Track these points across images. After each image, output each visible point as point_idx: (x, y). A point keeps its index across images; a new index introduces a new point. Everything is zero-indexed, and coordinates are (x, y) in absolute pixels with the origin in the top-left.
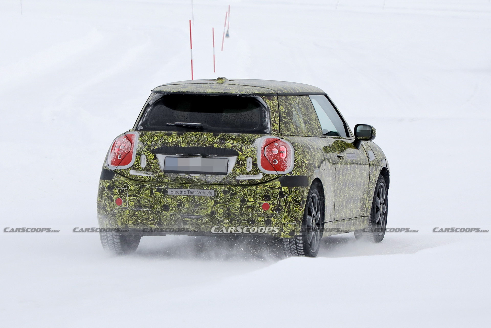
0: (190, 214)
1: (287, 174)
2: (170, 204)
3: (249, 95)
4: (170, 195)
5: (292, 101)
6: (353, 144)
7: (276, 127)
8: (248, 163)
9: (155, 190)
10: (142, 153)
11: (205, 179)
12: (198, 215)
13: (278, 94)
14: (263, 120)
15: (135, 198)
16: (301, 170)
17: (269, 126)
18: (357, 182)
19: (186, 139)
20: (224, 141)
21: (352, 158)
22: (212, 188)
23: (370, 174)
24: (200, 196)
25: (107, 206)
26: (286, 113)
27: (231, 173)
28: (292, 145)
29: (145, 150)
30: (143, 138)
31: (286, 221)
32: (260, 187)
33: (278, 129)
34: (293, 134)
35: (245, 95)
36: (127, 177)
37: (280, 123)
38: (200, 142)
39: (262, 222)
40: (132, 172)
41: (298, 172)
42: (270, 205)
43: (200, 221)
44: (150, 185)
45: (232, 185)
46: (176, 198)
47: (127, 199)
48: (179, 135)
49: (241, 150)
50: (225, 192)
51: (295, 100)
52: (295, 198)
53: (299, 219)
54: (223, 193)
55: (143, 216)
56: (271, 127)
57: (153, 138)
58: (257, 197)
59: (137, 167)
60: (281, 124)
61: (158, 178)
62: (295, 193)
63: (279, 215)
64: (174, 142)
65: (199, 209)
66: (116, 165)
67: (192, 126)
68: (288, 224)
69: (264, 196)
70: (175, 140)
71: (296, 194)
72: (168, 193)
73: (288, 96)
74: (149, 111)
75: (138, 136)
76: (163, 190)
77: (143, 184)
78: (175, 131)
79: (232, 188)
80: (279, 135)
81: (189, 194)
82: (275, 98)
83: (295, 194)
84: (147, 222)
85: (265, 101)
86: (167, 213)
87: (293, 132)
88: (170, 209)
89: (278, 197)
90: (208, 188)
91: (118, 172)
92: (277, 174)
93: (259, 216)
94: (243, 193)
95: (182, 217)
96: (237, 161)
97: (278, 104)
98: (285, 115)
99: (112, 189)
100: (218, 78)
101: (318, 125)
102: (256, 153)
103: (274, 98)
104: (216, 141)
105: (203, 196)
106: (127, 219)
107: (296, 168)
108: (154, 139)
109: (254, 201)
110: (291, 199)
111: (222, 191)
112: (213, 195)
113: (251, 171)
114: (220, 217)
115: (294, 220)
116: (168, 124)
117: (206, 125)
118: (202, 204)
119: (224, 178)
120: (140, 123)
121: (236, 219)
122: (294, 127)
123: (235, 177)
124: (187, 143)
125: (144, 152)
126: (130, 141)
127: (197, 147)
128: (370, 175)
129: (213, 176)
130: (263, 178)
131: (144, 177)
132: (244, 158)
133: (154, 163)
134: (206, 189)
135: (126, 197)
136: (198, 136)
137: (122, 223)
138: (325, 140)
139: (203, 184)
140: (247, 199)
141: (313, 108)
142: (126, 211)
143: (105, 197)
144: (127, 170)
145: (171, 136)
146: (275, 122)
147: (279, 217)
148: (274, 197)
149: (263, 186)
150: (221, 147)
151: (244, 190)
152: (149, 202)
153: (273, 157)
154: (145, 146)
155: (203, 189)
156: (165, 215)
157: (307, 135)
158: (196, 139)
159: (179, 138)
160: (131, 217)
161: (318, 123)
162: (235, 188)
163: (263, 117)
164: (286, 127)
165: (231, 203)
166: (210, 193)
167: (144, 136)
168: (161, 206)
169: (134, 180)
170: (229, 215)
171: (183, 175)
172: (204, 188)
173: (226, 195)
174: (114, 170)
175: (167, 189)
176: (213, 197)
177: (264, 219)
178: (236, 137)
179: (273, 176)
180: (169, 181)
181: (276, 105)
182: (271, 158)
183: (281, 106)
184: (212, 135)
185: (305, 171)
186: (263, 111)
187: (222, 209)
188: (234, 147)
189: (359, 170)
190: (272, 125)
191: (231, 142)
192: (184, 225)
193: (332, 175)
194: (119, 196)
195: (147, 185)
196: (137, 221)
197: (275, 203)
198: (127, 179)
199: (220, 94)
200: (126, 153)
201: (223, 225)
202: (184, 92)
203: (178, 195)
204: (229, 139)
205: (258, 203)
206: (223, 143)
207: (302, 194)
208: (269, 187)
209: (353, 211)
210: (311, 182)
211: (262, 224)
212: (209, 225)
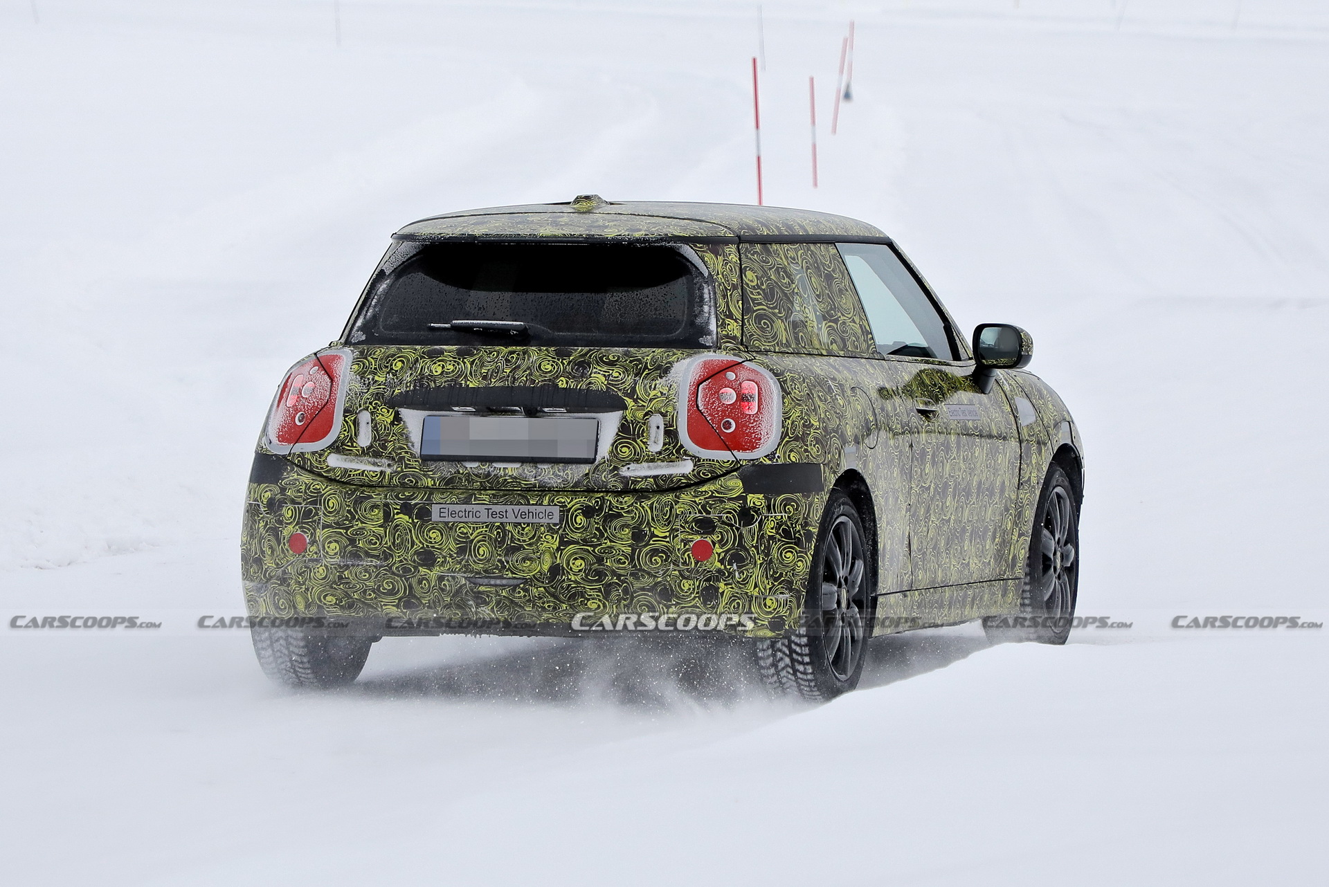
0: (494, 573)
1: (761, 460)
2: (437, 548)
3: (654, 242)
4: (437, 523)
5: (783, 257)
6: (970, 380)
7: (734, 328)
8: (653, 430)
9: (396, 509)
10: (360, 406)
11: (535, 477)
12: (514, 576)
13: (739, 237)
14: (697, 310)
15: (341, 533)
16: (801, 447)
17: (713, 326)
18: (980, 483)
19: (482, 366)
20: (584, 368)
21: (965, 418)
22: (553, 501)
23: (1021, 460)
24: (520, 524)
25: (267, 556)
26: (763, 290)
27: (606, 459)
28: (775, 379)
29: (368, 399)
30: (364, 364)
31: (760, 589)
32: (686, 497)
33: (739, 335)
34: (783, 349)
35: (645, 241)
36: (320, 475)
37: (745, 317)
38: (519, 373)
39: (691, 593)
40: (334, 461)
41: (792, 454)
42: (714, 547)
43: (522, 593)
44: (383, 496)
45: (607, 492)
46: (454, 530)
47: (321, 534)
48: (461, 354)
49: (632, 394)
50: (588, 512)
51: (791, 254)
52: (783, 527)
53: (796, 584)
54: (584, 516)
55: (365, 582)
56: (719, 330)
57: (391, 365)
58: (679, 524)
59: (349, 446)
60: (746, 321)
61: (405, 476)
62: (786, 513)
63: (739, 573)
64: (447, 373)
65: (517, 562)
66: (289, 441)
67: (499, 329)
68: (765, 599)
69: (696, 521)
70: (451, 368)
71: (787, 516)
72: (431, 516)
73: (770, 244)
74: (384, 290)
75: (351, 360)
76: (419, 509)
77: (362, 493)
78: (452, 345)
79: (608, 500)
80: (740, 350)
81: (491, 520)
82: (733, 248)
83: (783, 514)
84: (376, 598)
85: (702, 259)
86: (429, 572)
87: (784, 341)
88: (439, 562)
89: (735, 522)
90: (542, 501)
91: (296, 462)
92: (735, 460)
93: (684, 578)
94: (639, 513)
95: (471, 582)
96: (623, 425)
97: (741, 264)
98: (760, 296)
99: (280, 507)
100: (577, 198)
101: (861, 326)
102: (674, 401)
103: (727, 250)
104: (564, 369)
105: (528, 525)
106: (321, 592)
107: (788, 442)
108: (394, 368)
109: (670, 535)
110: (772, 529)
111: (579, 509)
112: (556, 519)
113: (660, 453)
114: (575, 582)
115: (782, 587)
116: (432, 325)
117: (538, 327)
118: (527, 545)
119: (587, 472)
120: (359, 323)
121: (620, 586)
122: (785, 329)
123: (616, 468)
124: (485, 378)
125: (366, 403)
126: (328, 375)
127: (511, 389)
128: (1020, 465)
129: (556, 466)
130: (695, 472)
131: (366, 472)
132: (640, 414)
133: (394, 434)
134: (536, 504)
135: (318, 530)
136: (515, 356)
137: (306, 603)
139: (530, 489)
140: (650, 530)
141: (847, 277)
142: (318, 568)
143: (261, 530)
144: (321, 455)
145: (440, 358)
146: (730, 316)
147: (741, 578)
148: (723, 523)
149: (694, 492)
150: (577, 386)
151: (640, 504)
152: (380, 544)
153: (723, 411)
154: (368, 386)
155: (529, 504)
156: (423, 579)
157: (824, 353)
158: (506, 365)
159: (462, 364)
160: (332, 584)
161: (861, 319)
162: (618, 501)
163: (695, 301)
164: (762, 329)
165: (606, 541)
166: (548, 515)
167: (366, 359)
168: (414, 554)
169: (338, 481)
170: (600, 575)
171: (475, 465)
172: (531, 502)
173: (592, 520)
174: (284, 456)
175: (428, 504)
176: (555, 525)
177: (698, 587)
178: (619, 357)
179: (722, 466)
180: (435, 484)
181: (734, 268)
182: (716, 414)
183: (749, 270)
184: (552, 354)
185: (814, 450)
186: (696, 284)
187: (582, 558)
188: (612, 385)
189: (985, 451)
190: (722, 324)
191: (604, 371)
192: (478, 606)
193: (901, 464)
194: (297, 527)
195: (374, 496)
196: (347, 595)
197: (727, 540)
198: (319, 479)
199: (575, 239)
200: (317, 407)
201: (586, 604)
202: (477, 235)
203: (460, 522)
204: (598, 365)
205: (681, 542)
206: (582, 376)
207: (804, 514)
208: (710, 497)
209: (972, 566)
210: (833, 481)
211: (694, 599)
212: (546, 605)
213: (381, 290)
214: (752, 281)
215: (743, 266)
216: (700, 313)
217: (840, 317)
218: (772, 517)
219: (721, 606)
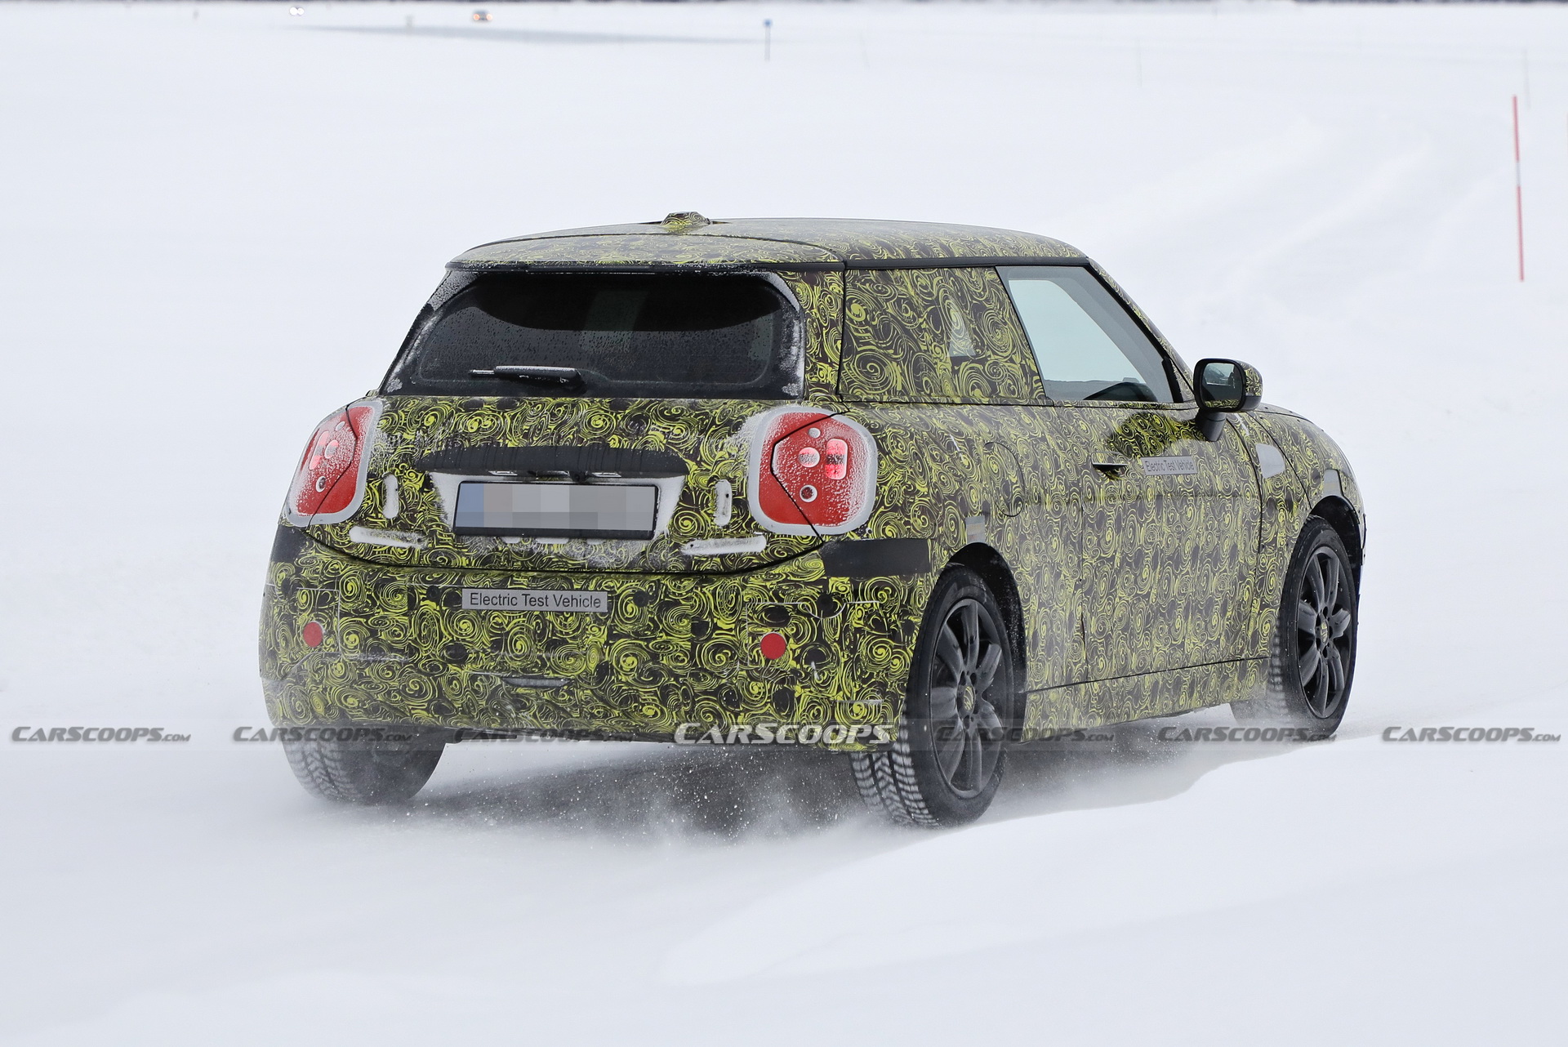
0: (533, 672)
1: (848, 535)
2: (468, 642)
3: (733, 270)
4: (468, 611)
5: (909, 286)
6: (1191, 426)
7: (827, 374)
8: (721, 500)
9: (422, 594)
11: (584, 556)
12: (556, 675)
13: (845, 262)
14: (783, 352)
15: (360, 623)
16: (901, 519)
17: (800, 372)
18: (1196, 550)
19: (524, 420)
20: (641, 424)
21: (1172, 472)
22: (601, 586)
23: (1261, 519)
24: (562, 613)
25: (281, 649)
26: (874, 327)
27: (665, 534)
28: (871, 435)
29: (395, 461)
30: (393, 419)
31: (844, 693)
32: (755, 581)
33: (833, 382)
34: (894, 399)
35: (722, 269)
36: (341, 552)
37: (844, 360)
38: (566, 429)
39: (762, 698)
40: (358, 535)
41: (888, 528)
42: (788, 641)
43: (567, 697)
44: (407, 578)
45: (667, 574)
46: (487, 620)
47: (339, 623)
48: (502, 407)
49: (695, 455)
50: (640, 598)
51: (923, 281)
52: (874, 617)
53: (891, 686)
54: (636, 604)
55: (389, 682)
56: (808, 376)
57: (423, 420)
58: (745, 614)
59: (373, 517)
60: (845, 364)
61: (437, 554)
62: (877, 599)
63: (819, 674)
64: (484, 430)
65: (559, 658)
66: (309, 512)
67: (547, 377)
68: (851, 705)
69: (767, 610)
70: (489, 423)
71: (878, 603)
72: (461, 603)
73: (892, 270)
74: (429, 327)
75: (380, 414)
76: (448, 594)
77: (385, 574)
78: (494, 396)
79: (664, 585)
80: (832, 400)
81: (529, 608)
82: (837, 276)
83: (874, 602)
84: (402, 701)
85: (793, 289)
86: (460, 670)
87: (899, 388)
88: (471, 658)
89: (814, 612)
90: (588, 586)
91: (316, 536)
92: (815, 535)
93: (753, 679)
94: (700, 601)
95: (507, 683)
96: (684, 492)
97: (845, 296)
98: (869, 334)
99: (295, 590)
101: (1022, 366)
102: (745, 463)
103: (827, 278)
104: (618, 426)
105: (572, 615)
106: (341, 693)
107: (883, 513)
108: (425, 424)
109: (736, 627)
110: (859, 619)
111: (630, 595)
112: (604, 608)
113: (727, 527)
114: (627, 683)
115: (872, 691)
116: (474, 371)
117: (592, 374)
118: (571, 638)
119: (644, 550)
120: (397, 369)
121: (679, 689)
122: (902, 374)
123: (677, 546)
124: (526, 436)
125: (391, 466)
126: (354, 432)
127: (554, 449)
128: (1261, 525)
129: (608, 542)
130: (768, 550)
131: (393, 549)
132: (704, 480)
133: (423, 502)
134: (580, 589)
135: (335, 619)
136: (562, 409)
137: (326, 705)
138: (1047, 413)
139: (577, 570)
140: (712, 621)
142: (336, 664)
143: (275, 618)
144: (342, 528)
145: (478, 412)
146: (824, 359)
147: (820, 679)
148: (799, 612)
149: (766, 575)
150: (631, 447)
151: (701, 590)
152: (405, 636)
153: (802, 476)
154: (395, 445)
155: (572, 589)
156: (453, 679)
157: (957, 400)
158: (552, 420)
159: (502, 419)
160: (352, 684)
161: (1024, 357)
162: (675, 585)
163: (783, 340)
164: (868, 375)
165: (661, 635)
166: (595, 603)
167: (396, 412)
168: (443, 649)
169: (362, 560)
170: (655, 675)
171: (516, 540)
172: (575, 587)
173: (645, 608)
174: (304, 530)
175: (458, 589)
176: (603, 614)
177: (770, 691)
178: (683, 410)
179: (800, 543)
180: (470, 563)
181: (836, 300)
182: (794, 480)
183: (856, 302)
184: (606, 406)
185: (918, 523)
186: (784, 320)
187: (634, 655)
188: (672, 444)
189: (1203, 510)
190: (812, 370)
191: (664, 428)
192: (518, 710)
193: (1064, 532)
194: (312, 615)
195: (398, 579)
196: (370, 697)
197: (804, 633)
198: (340, 556)
199: (640, 267)
200: (339, 470)
201: (641, 710)
202: (528, 263)
203: (494, 611)
204: (658, 420)
205: (749, 636)
206: (637, 434)
207: (902, 601)
208: (784, 581)
209: (1188, 647)
210: (946, 560)
211: (765, 705)
212: (595, 711)
213: (426, 328)
214: (858, 316)
215: (847, 298)
216: (786, 356)
217: (990, 356)
218: (859, 605)
219: (797, 714)
